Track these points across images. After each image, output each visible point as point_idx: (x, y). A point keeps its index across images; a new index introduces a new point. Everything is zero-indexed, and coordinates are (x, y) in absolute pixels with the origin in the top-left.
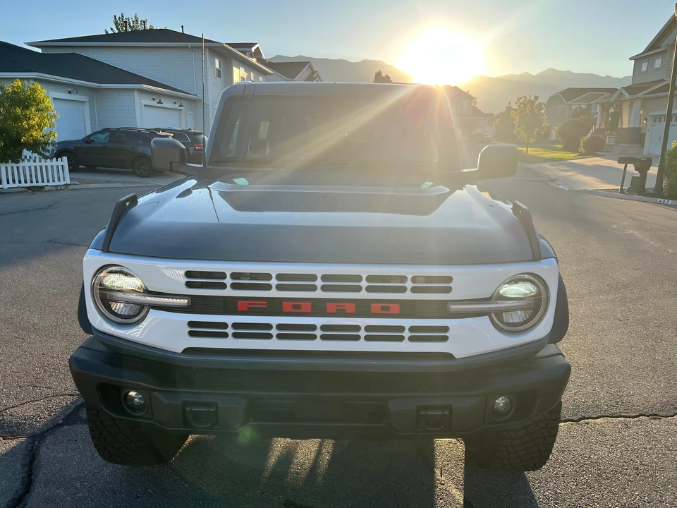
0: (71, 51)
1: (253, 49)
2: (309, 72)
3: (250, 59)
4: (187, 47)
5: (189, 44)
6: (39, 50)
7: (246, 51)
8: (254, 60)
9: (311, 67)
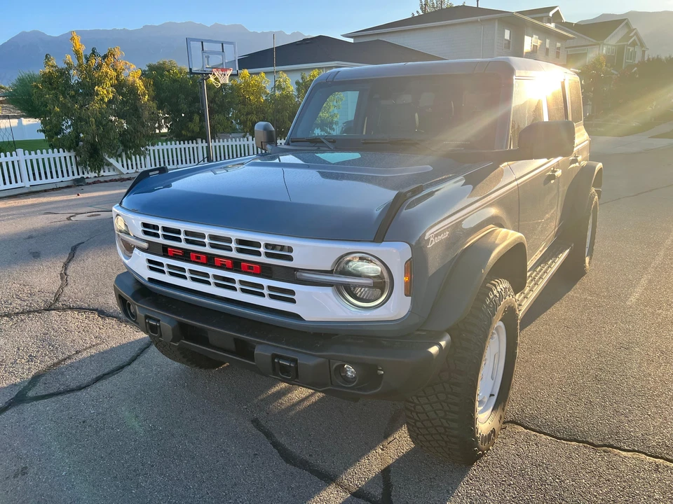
0: (375, 38)
1: (551, 14)
2: (626, 30)
3: (548, 25)
4: (477, 21)
5: (479, 18)
6: (351, 40)
7: (542, 17)
8: (552, 26)
9: (628, 25)
